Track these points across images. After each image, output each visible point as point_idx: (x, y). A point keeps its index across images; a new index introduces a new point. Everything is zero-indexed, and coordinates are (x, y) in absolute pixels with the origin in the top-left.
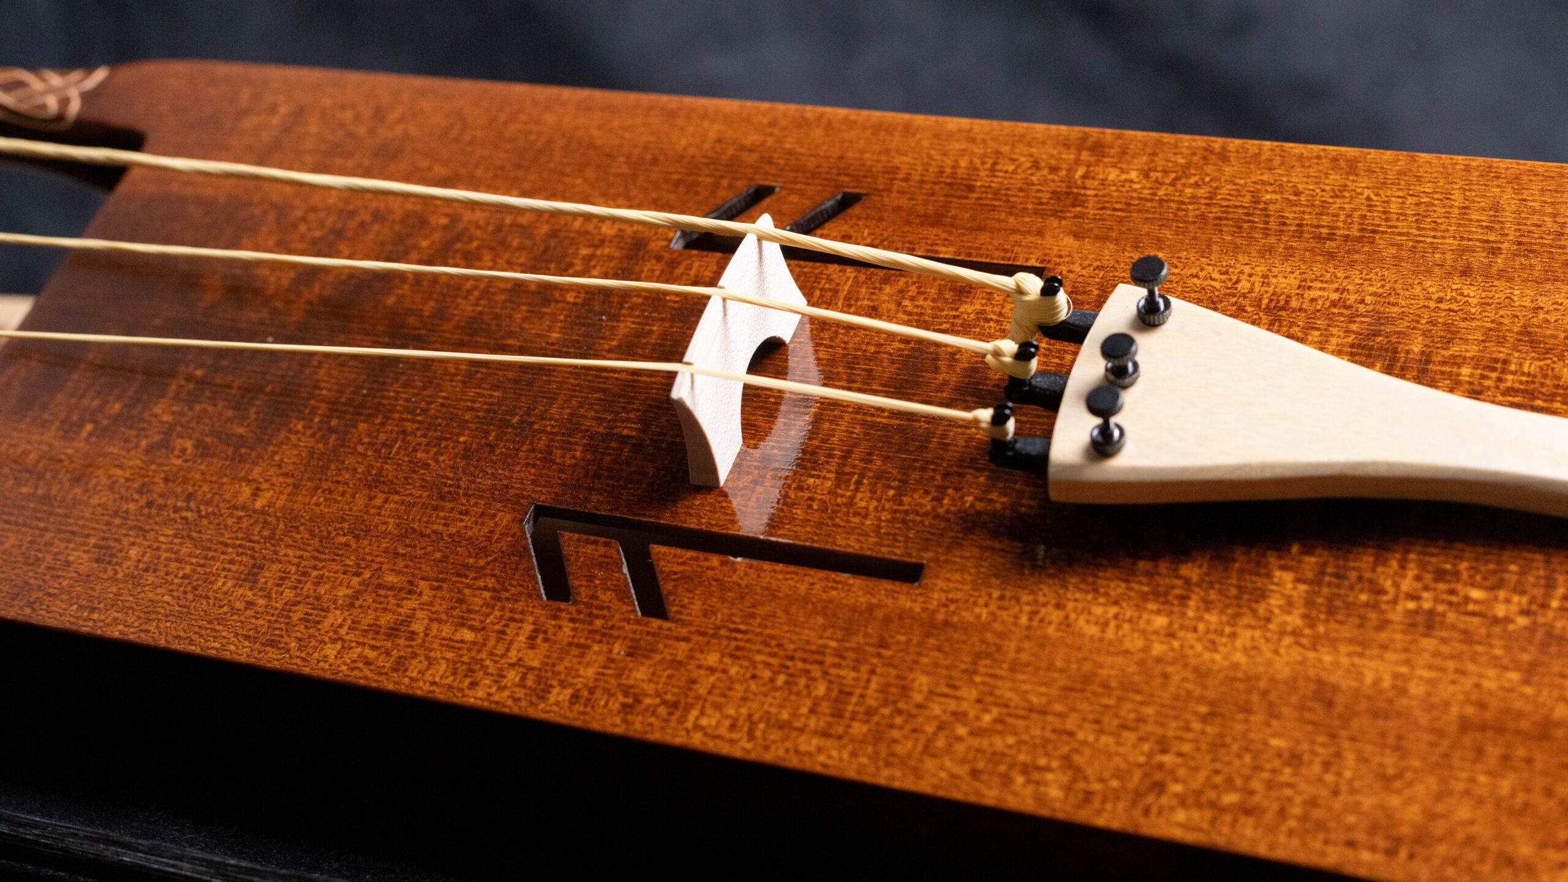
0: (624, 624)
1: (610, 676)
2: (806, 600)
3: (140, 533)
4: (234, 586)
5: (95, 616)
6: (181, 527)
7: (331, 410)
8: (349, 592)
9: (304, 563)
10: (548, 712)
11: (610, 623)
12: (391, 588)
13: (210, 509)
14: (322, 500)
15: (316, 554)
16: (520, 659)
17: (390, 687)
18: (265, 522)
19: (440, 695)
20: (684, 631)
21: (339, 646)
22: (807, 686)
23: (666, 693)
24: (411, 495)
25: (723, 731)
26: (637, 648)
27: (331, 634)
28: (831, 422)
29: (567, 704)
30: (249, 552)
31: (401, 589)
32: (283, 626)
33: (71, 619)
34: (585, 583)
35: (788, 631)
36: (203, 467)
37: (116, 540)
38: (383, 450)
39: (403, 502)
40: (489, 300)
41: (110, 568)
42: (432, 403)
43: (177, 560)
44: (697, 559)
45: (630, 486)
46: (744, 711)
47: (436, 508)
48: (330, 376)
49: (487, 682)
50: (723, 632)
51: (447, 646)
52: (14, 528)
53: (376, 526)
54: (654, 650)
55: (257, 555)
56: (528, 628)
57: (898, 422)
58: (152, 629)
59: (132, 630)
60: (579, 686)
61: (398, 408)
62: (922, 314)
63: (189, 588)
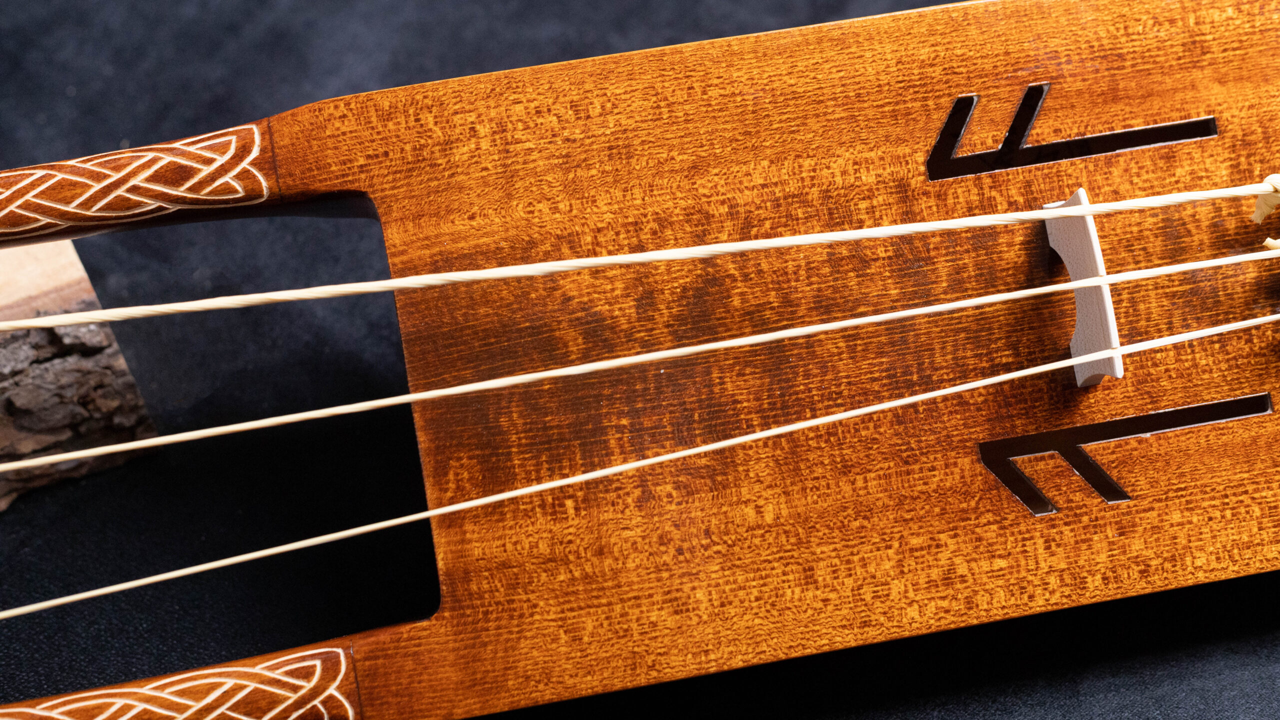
0: (1102, 513)
1: (1119, 554)
2: (1210, 450)
3: (693, 578)
4: (803, 592)
5: (712, 656)
6: (721, 560)
7: (763, 418)
8: (892, 563)
9: (842, 553)
10: (1094, 597)
11: (1093, 517)
12: (922, 549)
13: (733, 537)
14: (815, 497)
15: (844, 543)
16: (1050, 567)
17: (975, 622)
18: (785, 532)
19: (1014, 614)
20: (1145, 504)
21: (916, 606)
22: (1248, 512)
23: (1162, 553)
24: (882, 469)
25: (1214, 565)
26: (1122, 528)
27: (904, 600)
28: (1144, 302)
29: (1103, 587)
30: (792, 561)
31: (930, 546)
32: (863, 608)
33: (694, 666)
34: (1057, 493)
35: (1212, 477)
36: (697, 504)
37: (677, 590)
38: (832, 439)
39: (880, 477)
40: (817, 275)
41: (691, 614)
42: (840, 385)
43: (740, 588)
44: (1120, 446)
45: (1037, 404)
46: (1219, 545)
47: (908, 473)
48: (738, 387)
49: (1039, 592)
50: (1171, 494)
51: (993, 577)
52: (582, 612)
53: (874, 504)
54: (1134, 525)
55: (800, 561)
56: (1040, 541)
57: (1188, 287)
58: (765, 649)
59: (750, 656)
60: (1103, 571)
61: (816, 398)
62: (1152, 187)
63: (768, 607)
